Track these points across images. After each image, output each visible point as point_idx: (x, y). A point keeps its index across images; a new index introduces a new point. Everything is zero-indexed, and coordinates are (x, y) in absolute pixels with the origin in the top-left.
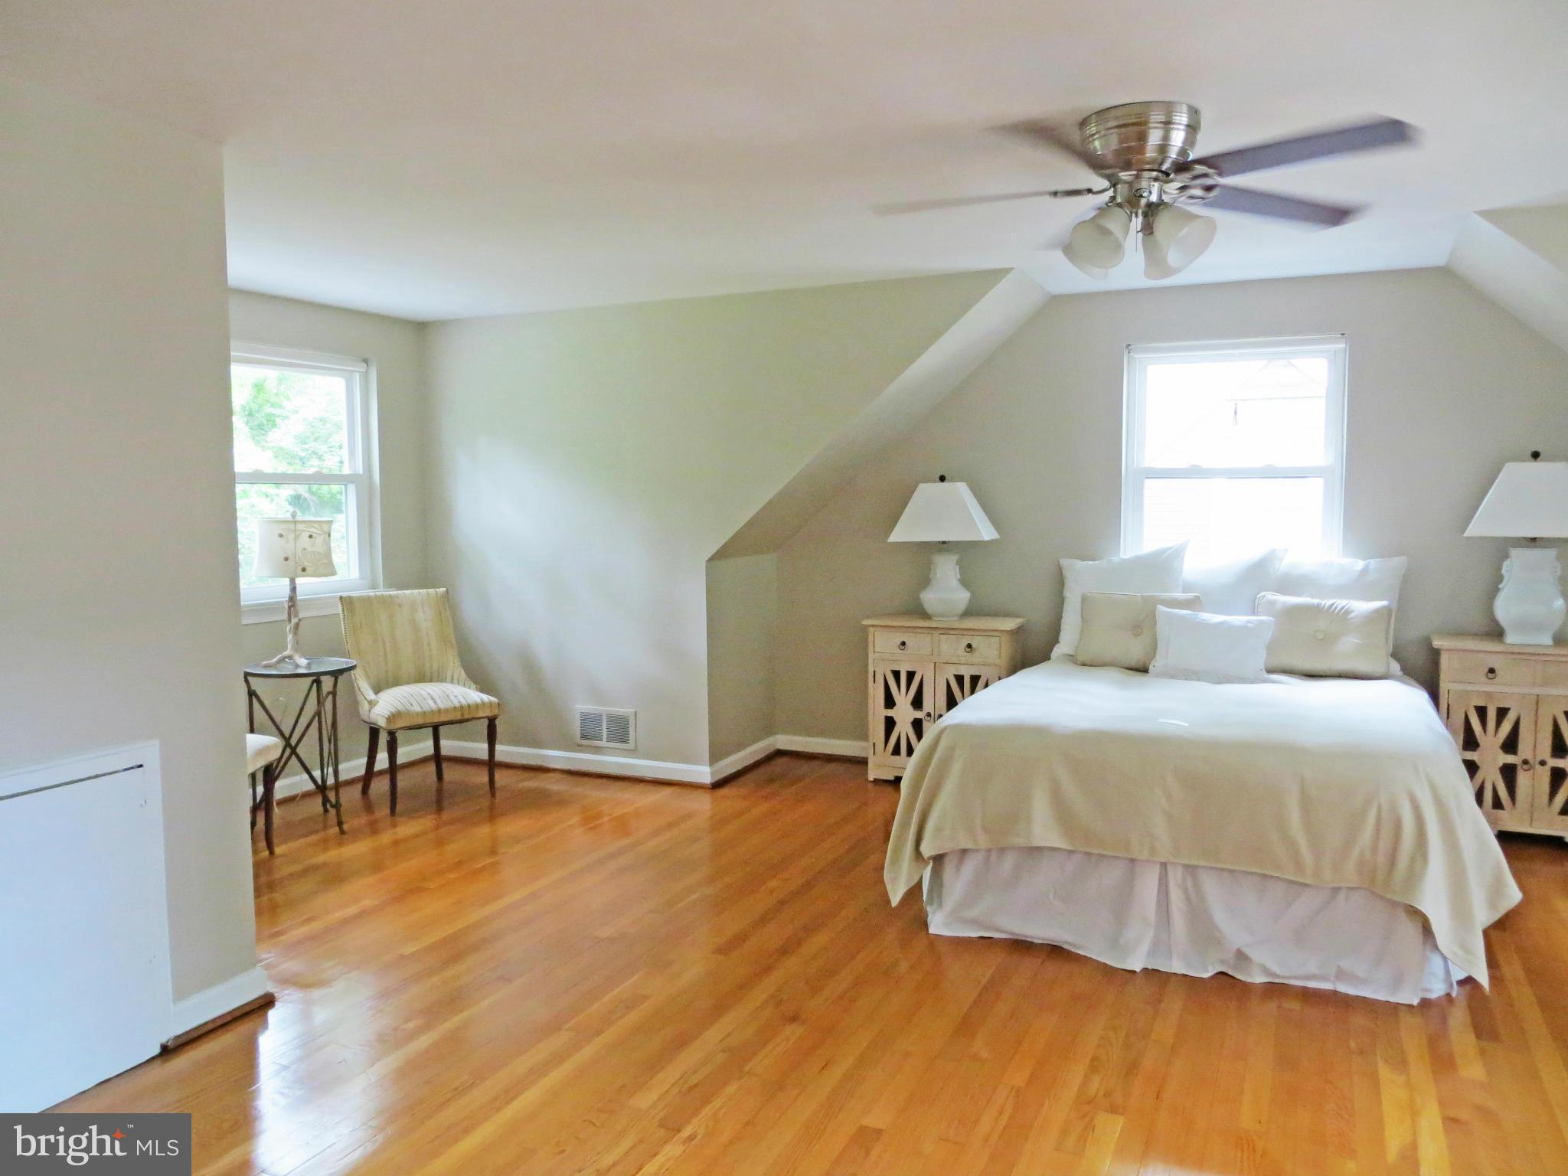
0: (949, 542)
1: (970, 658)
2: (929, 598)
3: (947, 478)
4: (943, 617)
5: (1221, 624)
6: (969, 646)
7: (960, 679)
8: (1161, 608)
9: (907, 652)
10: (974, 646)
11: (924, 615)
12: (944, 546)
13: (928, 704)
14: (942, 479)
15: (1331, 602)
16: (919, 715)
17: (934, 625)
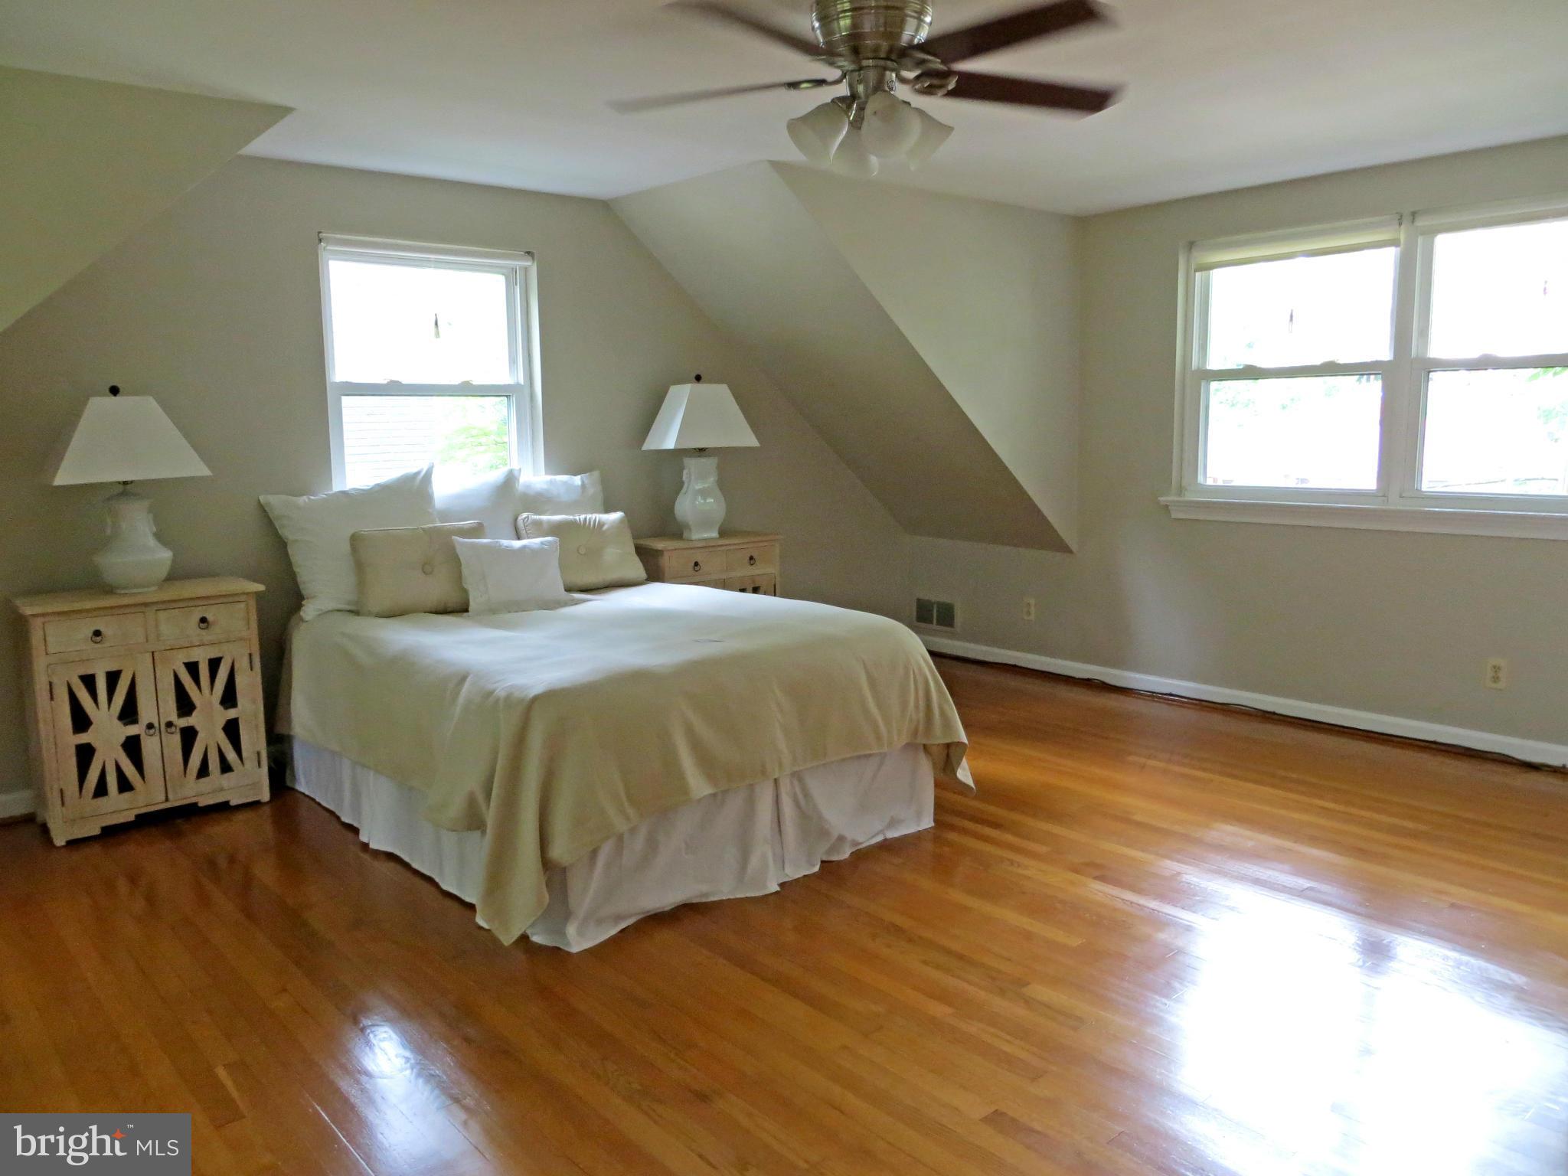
0: (132, 482)
1: (207, 636)
2: (115, 564)
3: (121, 390)
4: (144, 587)
5: (524, 547)
6: (203, 620)
7: (192, 668)
8: (456, 538)
9: (104, 645)
10: (210, 617)
11: (109, 590)
12: (126, 490)
13: (146, 711)
14: (115, 391)
15: (582, 517)
16: (132, 730)
17: (125, 601)
